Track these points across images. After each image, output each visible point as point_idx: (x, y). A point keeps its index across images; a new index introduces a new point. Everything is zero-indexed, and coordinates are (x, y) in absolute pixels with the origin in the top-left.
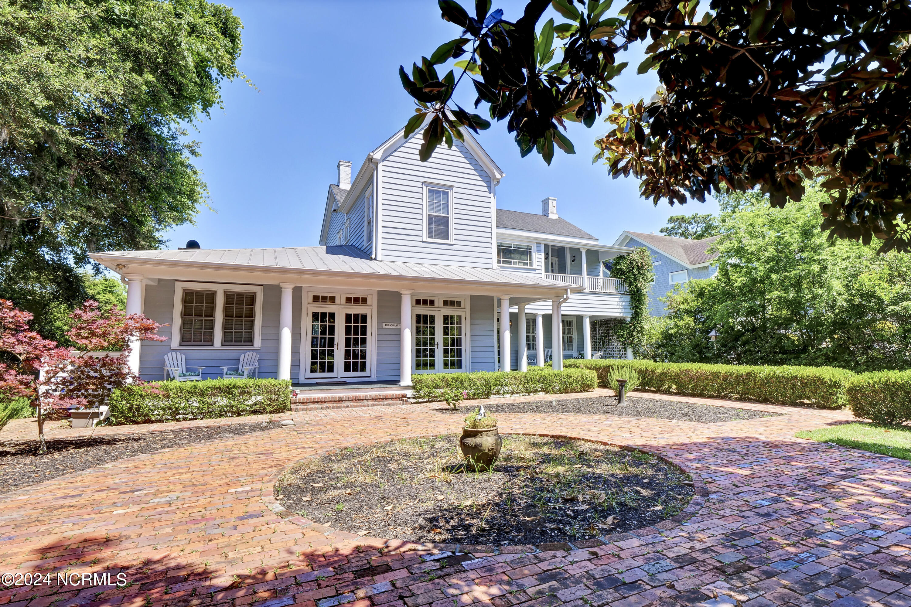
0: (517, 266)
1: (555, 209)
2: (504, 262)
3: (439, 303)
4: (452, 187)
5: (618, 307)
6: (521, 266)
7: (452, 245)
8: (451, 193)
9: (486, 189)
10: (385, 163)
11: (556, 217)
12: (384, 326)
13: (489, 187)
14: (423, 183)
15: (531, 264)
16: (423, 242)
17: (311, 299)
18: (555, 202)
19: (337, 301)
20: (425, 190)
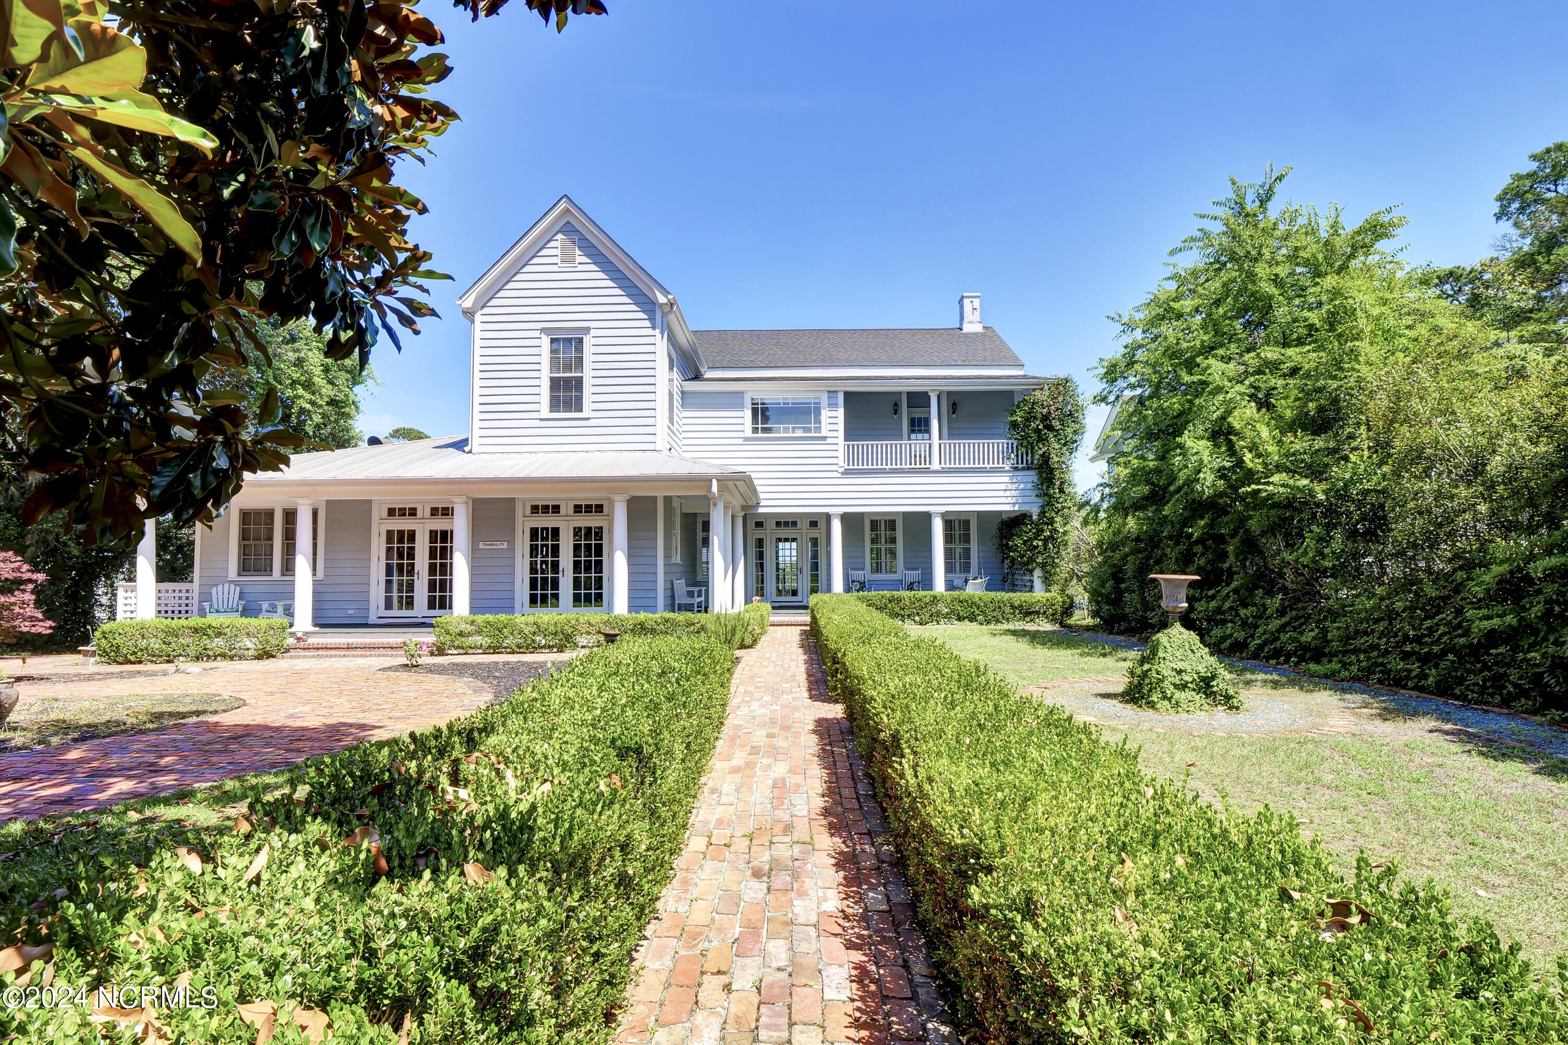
0: (791, 435)
1: (977, 313)
2: (765, 430)
3: (567, 509)
4: (587, 330)
5: (1008, 493)
6: (799, 434)
7: (588, 419)
8: (588, 341)
9: (647, 323)
10: (486, 310)
11: (978, 328)
12: (481, 546)
13: (652, 319)
14: (543, 330)
15: (818, 429)
16: (541, 420)
17: (385, 513)
18: (977, 302)
19: (419, 513)
20: (546, 341)
